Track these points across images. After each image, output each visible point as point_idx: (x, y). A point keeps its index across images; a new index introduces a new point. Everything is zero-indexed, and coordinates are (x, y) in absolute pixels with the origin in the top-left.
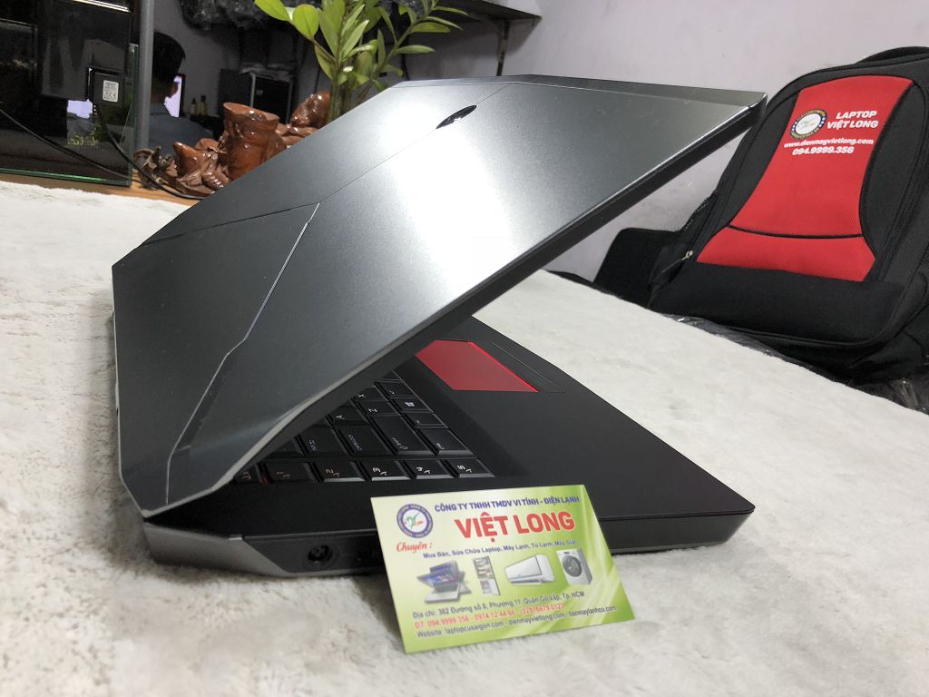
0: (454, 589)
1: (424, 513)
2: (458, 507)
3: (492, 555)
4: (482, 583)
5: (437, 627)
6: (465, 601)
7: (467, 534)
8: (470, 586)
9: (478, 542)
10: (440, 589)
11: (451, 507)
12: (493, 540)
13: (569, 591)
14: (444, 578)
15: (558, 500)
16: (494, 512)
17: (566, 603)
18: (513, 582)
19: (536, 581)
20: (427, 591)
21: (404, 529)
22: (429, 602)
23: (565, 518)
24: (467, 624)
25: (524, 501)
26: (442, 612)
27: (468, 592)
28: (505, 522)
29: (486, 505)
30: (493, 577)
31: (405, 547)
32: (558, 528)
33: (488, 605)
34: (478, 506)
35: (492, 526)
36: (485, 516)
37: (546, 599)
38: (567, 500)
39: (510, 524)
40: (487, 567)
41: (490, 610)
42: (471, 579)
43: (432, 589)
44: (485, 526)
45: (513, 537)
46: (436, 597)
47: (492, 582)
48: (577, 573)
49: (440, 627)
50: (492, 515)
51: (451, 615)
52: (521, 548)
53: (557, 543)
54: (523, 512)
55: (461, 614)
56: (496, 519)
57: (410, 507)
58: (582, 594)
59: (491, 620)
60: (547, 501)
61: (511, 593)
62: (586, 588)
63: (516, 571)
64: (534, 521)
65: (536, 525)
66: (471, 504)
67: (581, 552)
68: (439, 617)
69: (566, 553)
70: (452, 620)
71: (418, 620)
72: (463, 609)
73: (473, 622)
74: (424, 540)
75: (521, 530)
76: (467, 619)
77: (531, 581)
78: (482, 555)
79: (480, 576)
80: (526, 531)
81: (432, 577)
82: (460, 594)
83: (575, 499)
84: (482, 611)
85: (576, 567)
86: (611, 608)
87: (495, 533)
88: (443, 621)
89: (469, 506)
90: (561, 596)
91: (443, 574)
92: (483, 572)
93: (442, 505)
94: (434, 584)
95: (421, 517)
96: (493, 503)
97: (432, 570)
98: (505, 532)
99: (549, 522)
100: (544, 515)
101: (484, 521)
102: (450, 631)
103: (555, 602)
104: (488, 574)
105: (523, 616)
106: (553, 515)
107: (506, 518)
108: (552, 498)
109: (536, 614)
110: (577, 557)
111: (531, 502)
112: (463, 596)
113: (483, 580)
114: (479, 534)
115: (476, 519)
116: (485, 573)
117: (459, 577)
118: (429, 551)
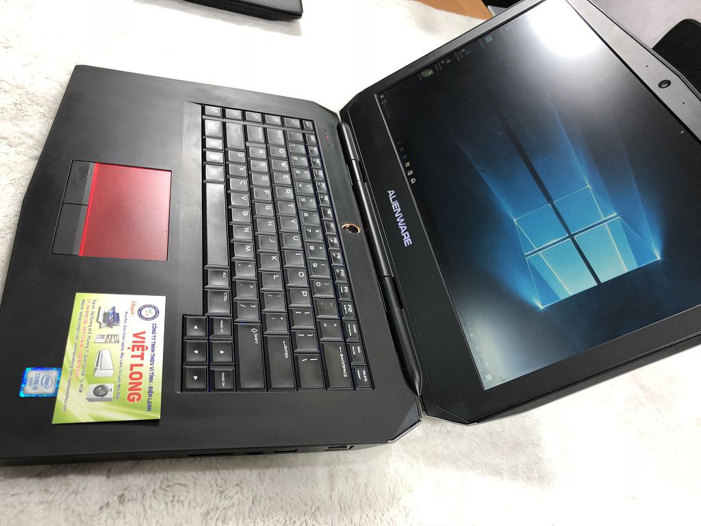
0: (103, 321)
1: (152, 318)
2: (154, 335)
3: (119, 345)
4: (103, 336)
6: (95, 325)
7: (135, 335)
8: (103, 329)
9: (129, 341)
10: (105, 314)
11: (154, 331)
12: (129, 348)
13: (85, 383)
14: (111, 319)
15: (150, 396)
16: (148, 354)
17: (77, 379)
18: (99, 352)
19: (97, 365)
20: (106, 308)
21: (145, 306)
22: (100, 308)
23: (136, 397)
25: (153, 373)
26: (93, 313)
27: (100, 327)
28: (140, 358)
29: (153, 350)
30: (106, 342)
31: (133, 305)
32: (130, 389)
34: (153, 345)
36: (145, 348)
37: (84, 368)
38: (149, 402)
39: (138, 361)
40: (113, 341)
41: (87, 335)
42: (107, 331)
43: (106, 312)
44: (139, 345)
45: (128, 360)
46: (102, 312)
47: (103, 341)
48: (96, 392)
49: (85, 310)
50: (145, 352)
51: (89, 316)
52: (121, 363)
53: (119, 386)
54: (145, 371)
55: (89, 321)
56: (143, 354)
57: (157, 312)
58: (80, 391)
59: (81, 335)
60: (150, 388)
61: (94, 349)
62: (84, 395)
63: (106, 354)
64: (138, 376)
65: (134, 376)
67: (110, 400)
68: (90, 310)
69: (111, 389)
70: (87, 315)
71: (92, 301)
72: (91, 323)
73: (82, 325)
74: (136, 314)
75: (132, 366)
76: (85, 323)
77: (98, 362)
78: (121, 340)
79: (108, 336)
80: (131, 369)
81: (114, 313)
82: (100, 323)
83: (149, 408)
84: (87, 332)
85: (100, 393)
86: (66, 408)
87: (133, 350)
88: (87, 312)
89: (154, 341)
90: (83, 377)
91: (114, 318)
93: (156, 327)
94: (109, 313)
95: (150, 316)
96: (154, 355)
97: (118, 314)
98: (133, 356)
99: (135, 386)
100: (141, 383)
101: (143, 347)
102: (81, 314)
103: (81, 372)
104: (108, 340)
105: (77, 352)
106: (140, 389)
107: (142, 359)
108: (152, 392)
109: (76, 359)
110: (106, 397)
111: (151, 378)
112: (99, 324)
113: (105, 337)
114: (133, 342)
115: (144, 342)
116: (109, 338)
117: (110, 325)
118: (129, 315)
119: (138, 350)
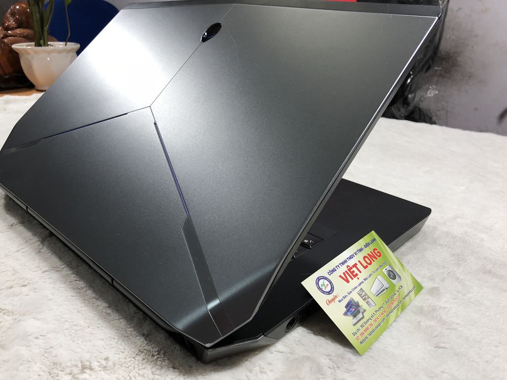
0: (359, 312)
1: (326, 279)
2: (336, 268)
3: (362, 286)
4: (367, 303)
5: (365, 336)
6: (367, 315)
7: (348, 282)
8: (363, 307)
9: (354, 282)
10: (355, 316)
11: (334, 270)
12: (358, 278)
13: (397, 289)
14: (352, 309)
15: (369, 244)
16: (351, 263)
17: (399, 295)
18: (377, 296)
19: (384, 290)
20: (350, 319)
21: (323, 292)
22: (355, 325)
23: (376, 252)
24: (374, 327)
25: (357, 251)
26: (362, 326)
27: (365, 311)
28: (357, 266)
29: (345, 262)
30: (369, 298)
31: (330, 302)
32: (376, 258)
33: (375, 313)
34: (343, 263)
36: (349, 268)
37: (392, 297)
38: (372, 242)
39: (359, 266)
40: (364, 293)
41: (377, 315)
42: (362, 303)
43: (352, 317)
44: (350, 274)
45: (364, 273)
46: (355, 321)
47: (369, 300)
48: (394, 278)
49: (366, 334)
50: (351, 266)
51: (366, 326)
52: (370, 276)
53: (380, 266)
54: (360, 257)
55: (369, 323)
56: (353, 266)
57: (319, 279)
58: (402, 287)
59: (380, 319)
60: (365, 246)
61: (379, 301)
62: (401, 283)
63: (374, 290)
64: (366, 259)
65: (369, 262)
66: (340, 264)
67: (390, 266)
68: (362, 330)
69: (386, 269)
70: (367, 328)
71: (356, 336)
72: (368, 321)
73: (375, 324)
74: (334, 293)
75: (365, 267)
76: (372, 324)
77: (382, 291)
78: (359, 288)
79: (364, 299)
80: (367, 266)
81: (348, 311)
82: (362, 313)
83: (374, 240)
84: (375, 317)
85: (392, 275)
86: (414, 288)
87: (357, 275)
88: (365, 331)
89: (340, 266)
90: (396, 292)
91: (351, 307)
93: (330, 271)
94: (351, 314)
95: (326, 282)
96: (347, 259)
97: (346, 307)
98: (360, 272)
99: (372, 257)
100: (368, 254)
101: (349, 270)
102: (370, 335)
103: (395, 297)
104: (366, 297)
105: (390, 311)
106: (371, 252)
107: (356, 264)
108: (366, 244)
109: (393, 307)
110: (390, 269)
111: (361, 250)
112: (364, 314)
113: (366, 301)
114: (352, 279)
115: (346, 271)
116: (365, 297)
117: (358, 305)
118: (339, 298)
119: (354, 272)
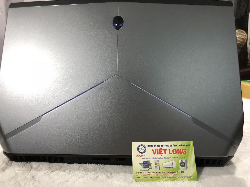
0: (148, 167)
2: (154, 146)
3: (160, 160)
4: (156, 167)
5: (142, 176)
6: (150, 171)
7: (154, 153)
8: (152, 167)
9: (157, 156)
10: (144, 167)
11: (152, 146)
12: (161, 156)
13: (179, 171)
14: (146, 164)
15: (183, 145)
17: (177, 175)
18: (164, 167)
19: (171, 167)
20: (141, 167)
21: (139, 151)
22: (141, 170)
23: (184, 151)
24: (149, 177)
25: (173, 145)
26: (144, 173)
27: (151, 169)
29: (162, 146)
30: (159, 165)
31: (138, 156)
32: (181, 153)
33: (156, 172)
34: (159, 146)
35: (162, 152)
36: (161, 149)
37: (172, 172)
38: (186, 146)
39: (167, 152)
40: (158, 162)
41: (156, 174)
42: (153, 165)
44: (160, 152)
45: (167, 155)
46: (143, 169)
47: (158, 166)
50: (163, 149)
51: (146, 174)
52: (169, 158)
53: (180, 158)
54: (172, 148)
55: (148, 174)
56: (164, 150)
57: (141, 145)
58: (183, 172)
59: (156, 176)
60: (180, 145)
61: (162, 170)
62: (185, 171)
63: (165, 164)
64: (175, 151)
66: (158, 145)
67: (186, 161)
68: (142, 174)
69: (181, 161)
71: (137, 174)
73: (151, 176)
74: (143, 154)
75: (170, 153)
76: (149, 175)
77: (169, 167)
78: (157, 159)
80: (171, 154)
81: (143, 164)
83: (189, 145)
84: (154, 174)
85: (183, 165)
86: (191, 177)
87: (162, 154)
88: (143, 175)
89: (157, 146)
90: (177, 172)
91: (146, 163)
92: (157, 164)
93: (150, 145)
94: (143, 166)
95: (144, 148)
96: (164, 145)
97: (143, 162)
98: (165, 154)
99: (179, 151)
101: (160, 150)
102: (145, 178)
103: (174, 174)
104: (158, 164)
105: (165, 176)
106: (181, 150)
107: (166, 150)
108: (182, 145)
109: (168, 176)
110: (185, 162)
111: (175, 146)
112: (150, 170)
113: (156, 166)
114: (158, 154)
115: (158, 150)
117: (150, 165)
118: (144, 157)
